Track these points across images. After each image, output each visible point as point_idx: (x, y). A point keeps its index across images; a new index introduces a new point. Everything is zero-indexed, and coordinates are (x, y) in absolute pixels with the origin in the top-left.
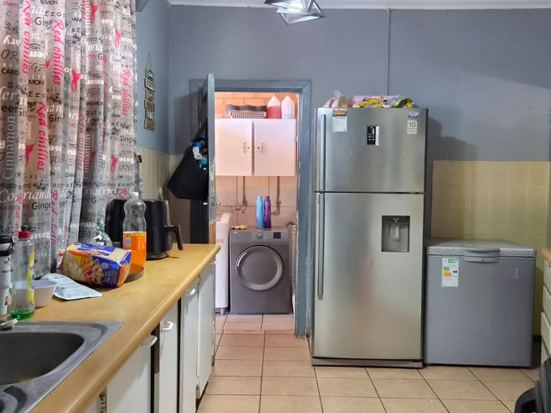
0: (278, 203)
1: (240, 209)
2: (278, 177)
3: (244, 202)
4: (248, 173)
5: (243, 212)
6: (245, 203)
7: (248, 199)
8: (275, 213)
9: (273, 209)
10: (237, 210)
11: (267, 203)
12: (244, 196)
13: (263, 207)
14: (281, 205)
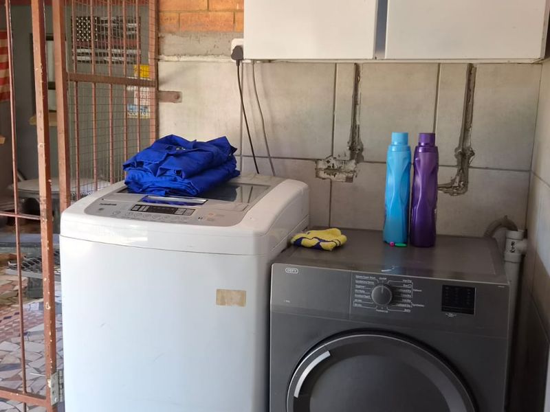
0: (464, 156)
1: (339, 170)
2: (471, 69)
3: (352, 148)
4: (365, 51)
5: (349, 179)
6: (356, 150)
7: (365, 138)
8: (449, 188)
9: (446, 174)
10: (331, 170)
11: (422, 157)
12: (355, 129)
13: (410, 167)
14: (475, 161)
